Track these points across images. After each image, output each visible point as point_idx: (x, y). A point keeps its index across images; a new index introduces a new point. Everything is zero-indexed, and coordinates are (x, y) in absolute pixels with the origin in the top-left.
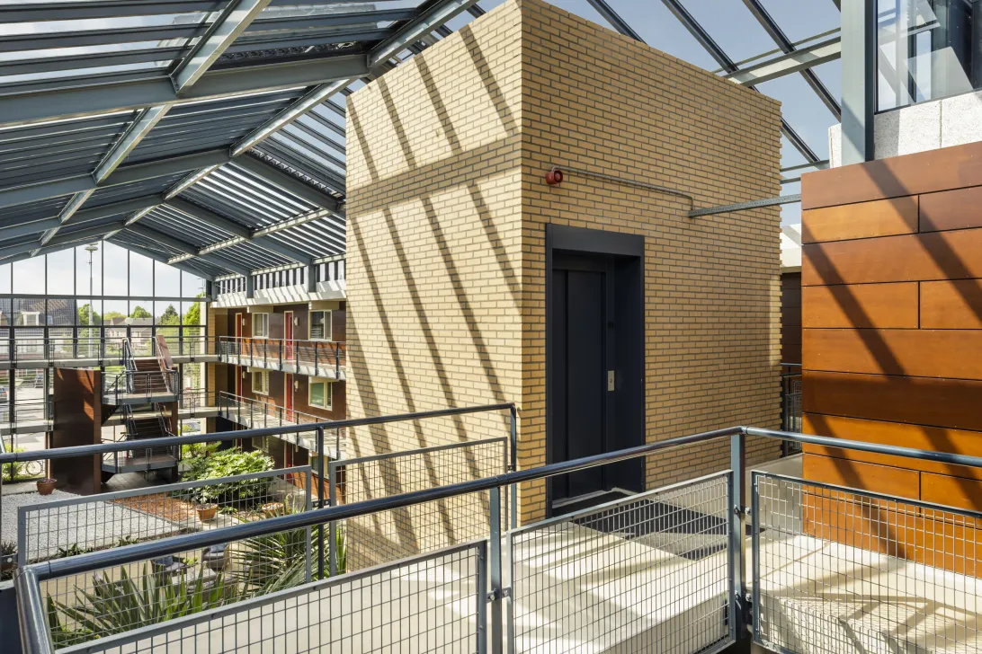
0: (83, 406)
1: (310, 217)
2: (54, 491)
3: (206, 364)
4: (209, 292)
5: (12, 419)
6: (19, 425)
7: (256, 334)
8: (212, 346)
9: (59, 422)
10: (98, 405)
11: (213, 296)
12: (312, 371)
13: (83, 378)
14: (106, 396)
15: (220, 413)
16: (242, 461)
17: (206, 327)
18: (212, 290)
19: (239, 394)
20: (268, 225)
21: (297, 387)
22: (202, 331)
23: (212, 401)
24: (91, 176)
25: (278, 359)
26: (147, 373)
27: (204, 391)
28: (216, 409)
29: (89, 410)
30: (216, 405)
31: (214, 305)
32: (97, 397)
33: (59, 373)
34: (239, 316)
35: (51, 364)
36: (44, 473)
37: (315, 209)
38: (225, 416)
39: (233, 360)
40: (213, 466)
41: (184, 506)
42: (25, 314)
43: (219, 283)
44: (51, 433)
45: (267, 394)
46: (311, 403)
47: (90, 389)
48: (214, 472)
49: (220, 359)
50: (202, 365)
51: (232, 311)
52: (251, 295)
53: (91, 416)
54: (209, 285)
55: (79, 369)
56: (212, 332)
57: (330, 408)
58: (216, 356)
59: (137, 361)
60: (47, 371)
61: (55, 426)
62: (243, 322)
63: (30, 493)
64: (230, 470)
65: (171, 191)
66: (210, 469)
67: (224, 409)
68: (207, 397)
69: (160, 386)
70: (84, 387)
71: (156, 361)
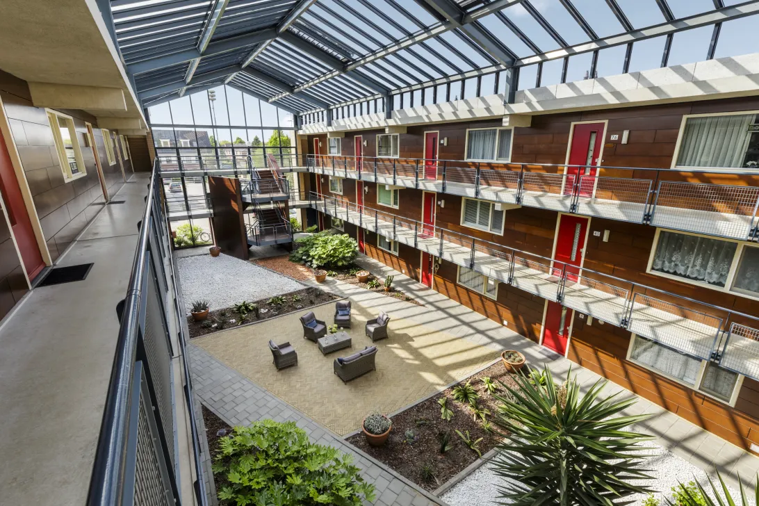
0: (230, 202)
1: (327, 77)
2: (221, 254)
3: (298, 173)
4: (296, 123)
5: (188, 209)
6: (193, 213)
7: (330, 153)
8: (301, 161)
9: (216, 211)
10: (240, 202)
11: (299, 127)
12: (391, 181)
13: (228, 184)
14: (244, 196)
15: (311, 205)
16: (337, 242)
17: (296, 148)
18: (298, 120)
19: (319, 192)
20: (302, 83)
21: (367, 191)
22: (293, 151)
23: (303, 197)
24: (196, 49)
25: (344, 170)
26: (266, 179)
27: (297, 191)
28: (307, 202)
29: (235, 206)
30: (306, 199)
31: (301, 132)
32: (238, 197)
33: (211, 179)
34: (316, 140)
35: (206, 174)
36: (211, 240)
37: (330, 71)
38: (314, 207)
39: (318, 171)
40: (317, 244)
41: (301, 269)
42: (182, 141)
43: (302, 117)
44: (212, 218)
45: (341, 193)
46: (379, 202)
47: (233, 191)
48: (320, 248)
49: (308, 169)
50: (295, 174)
51: (310, 137)
52: (330, 124)
53: (237, 209)
54: (296, 118)
55: (222, 176)
56: (300, 151)
57: (397, 207)
58: (306, 167)
59: (259, 172)
60: (204, 178)
61: (214, 213)
62: (320, 144)
63: (206, 255)
64: (331, 248)
65: (244, 62)
66: (317, 246)
67: (313, 202)
68: (300, 195)
69: (276, 190)
70: (229, 189)
71: (270, 171)
